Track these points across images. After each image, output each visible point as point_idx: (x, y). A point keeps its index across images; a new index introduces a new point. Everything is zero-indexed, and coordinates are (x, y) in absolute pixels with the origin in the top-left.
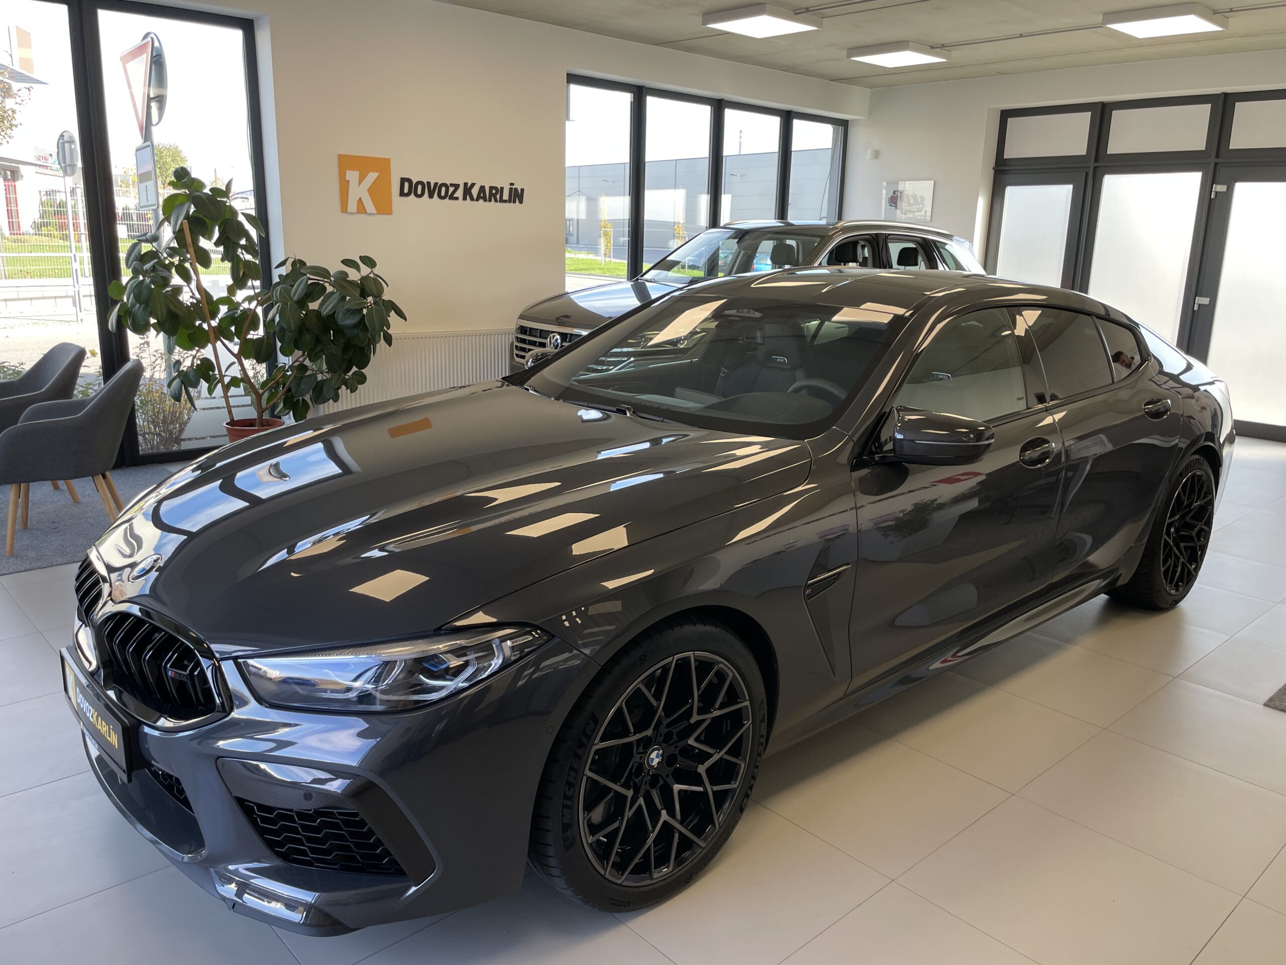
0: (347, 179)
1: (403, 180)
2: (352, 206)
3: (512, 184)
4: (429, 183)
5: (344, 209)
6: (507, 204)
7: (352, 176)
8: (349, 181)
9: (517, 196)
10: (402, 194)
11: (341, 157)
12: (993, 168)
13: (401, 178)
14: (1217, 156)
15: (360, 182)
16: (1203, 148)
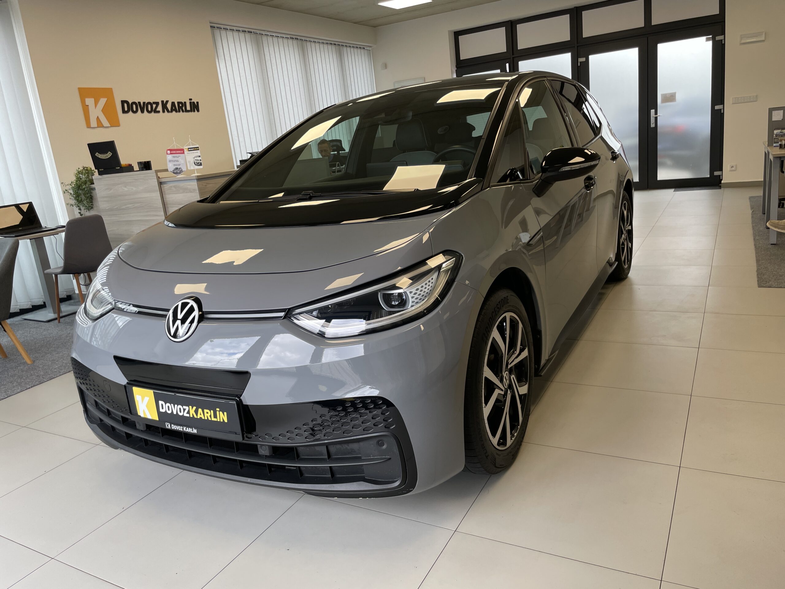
0: (87, 104)
2: (94, 123)
3: (190, 99)
4: (139, 103)
5: (89, 126)
6: (190, 113)
7: (90, 101)
8: (88, 106)
9: (195, 107)
10: (124, 112)
11: (80, 89)
12: (456, 66)
13: (122, 101)
14: (577, 43)
16: (569, 39)
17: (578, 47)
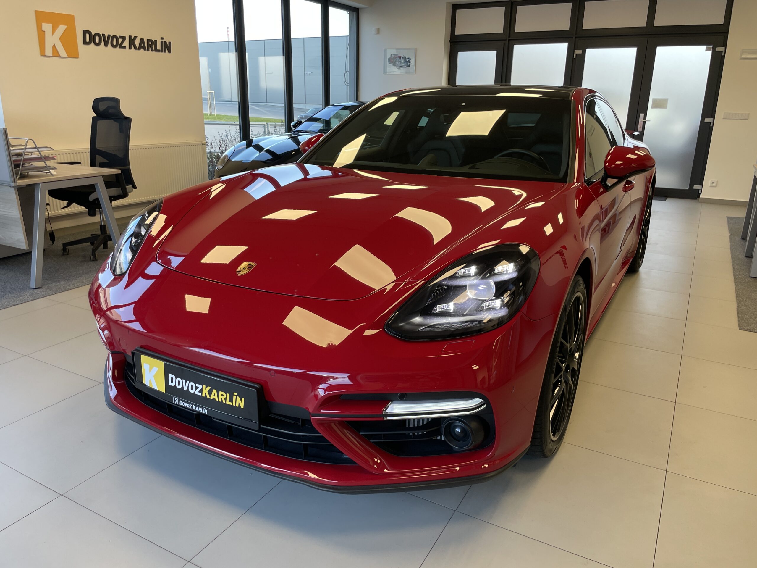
0: (42, 29)
1: (85, 32)
2: (49, 51)
3: (162, 38)
4: (104, 35)
5: (43, 53)
6: (160, 53)
7: (47, 27)
8: (44, 31)
9: (166, 47)
10: (85, 42)
11: (36, 12)
12: (450, 40)
13: (83, 30)
14: (576, 34)
15: (53, 33)
16: (569, 29)
17: (576, 37)
